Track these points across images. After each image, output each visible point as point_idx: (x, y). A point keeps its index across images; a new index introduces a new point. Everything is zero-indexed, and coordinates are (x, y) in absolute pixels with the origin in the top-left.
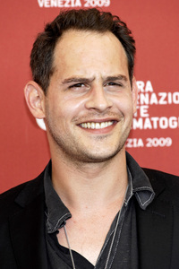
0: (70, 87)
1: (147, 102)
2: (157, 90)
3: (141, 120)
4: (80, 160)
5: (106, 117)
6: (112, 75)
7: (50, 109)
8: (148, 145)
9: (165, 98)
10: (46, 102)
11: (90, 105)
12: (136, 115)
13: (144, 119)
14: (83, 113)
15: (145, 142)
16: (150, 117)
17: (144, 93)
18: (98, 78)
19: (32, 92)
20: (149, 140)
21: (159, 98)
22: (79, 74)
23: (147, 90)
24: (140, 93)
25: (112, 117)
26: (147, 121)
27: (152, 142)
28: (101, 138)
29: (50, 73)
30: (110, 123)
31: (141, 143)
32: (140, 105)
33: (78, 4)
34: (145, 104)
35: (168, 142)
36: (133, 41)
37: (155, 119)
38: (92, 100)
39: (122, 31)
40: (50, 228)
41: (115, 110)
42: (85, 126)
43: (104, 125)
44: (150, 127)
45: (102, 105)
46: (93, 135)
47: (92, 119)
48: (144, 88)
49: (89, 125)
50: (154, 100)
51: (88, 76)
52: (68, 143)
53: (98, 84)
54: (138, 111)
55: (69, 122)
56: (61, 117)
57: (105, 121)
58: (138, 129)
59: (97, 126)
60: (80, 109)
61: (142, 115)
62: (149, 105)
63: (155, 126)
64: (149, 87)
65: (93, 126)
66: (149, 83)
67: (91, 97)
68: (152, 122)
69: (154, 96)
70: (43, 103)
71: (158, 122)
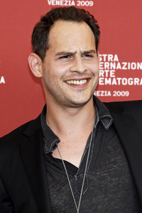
0: (60, 58)
1: (114, 68)
2: (121, 60)
3: (110, 79)
4: (65, 105)
5: (84, 77)
6: (87, 50)
7: (47, 71)
8: (114, 95)
9: (126, 66)
10: (43, 66)
11: (73, 69)
12: (107, 76)
13: (112, 78)
14: (68, 74)
15: (112, 93)
16: (116, 78)
17: (113, 62)
18: (78, 52)
19: (34, 60)
20: (115, 92)
21: (122, 65)
22: (66, 50)
23: (115, 60)
24: (110, 62)
25: (87, 77)
26: (114, 80)
27: (116, 94)
28: (80, 91)
29: (47, 48)
30: (85, 81)
31: (109, 94)
32: (110, 69)
33: (73, 4)
34: (113, 69)
35: (127, 94)
36: (99, 27)
37: (119, 79)
38: (75, 66)
39: (91, 21)
40: (47, 150)
41: (89, 72)
42: (70, 82)
43: (82, 82)
44: (116, 84)
45: (81, 70)
46: (75, 89)
47: (74, 78)
48: (113, 59)
49: (72, 82)
50: (119, 66)
51: (72, 51)
52: (58, 93)
53: (78, 56)
54: (109, 73)
55: (59, 80)
56: (54, 76)
57: (83, 79)
58: (108, 85)
59: (78, 83)
60: (66, 72)
61: (111, 76)
62: (116, 70)
63: (119, 84)
64: (116, 58)
65: (75, 83)
66: (116, 56)
67: (74, 64)
68: (117, 81)
69: (119, 64)
70: (41, 67)
71: (121, 81)
